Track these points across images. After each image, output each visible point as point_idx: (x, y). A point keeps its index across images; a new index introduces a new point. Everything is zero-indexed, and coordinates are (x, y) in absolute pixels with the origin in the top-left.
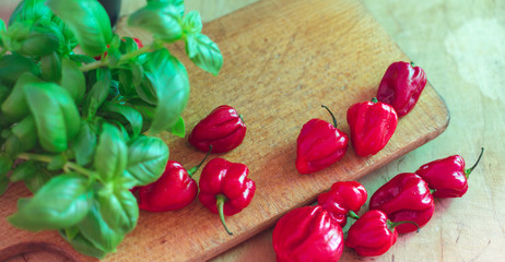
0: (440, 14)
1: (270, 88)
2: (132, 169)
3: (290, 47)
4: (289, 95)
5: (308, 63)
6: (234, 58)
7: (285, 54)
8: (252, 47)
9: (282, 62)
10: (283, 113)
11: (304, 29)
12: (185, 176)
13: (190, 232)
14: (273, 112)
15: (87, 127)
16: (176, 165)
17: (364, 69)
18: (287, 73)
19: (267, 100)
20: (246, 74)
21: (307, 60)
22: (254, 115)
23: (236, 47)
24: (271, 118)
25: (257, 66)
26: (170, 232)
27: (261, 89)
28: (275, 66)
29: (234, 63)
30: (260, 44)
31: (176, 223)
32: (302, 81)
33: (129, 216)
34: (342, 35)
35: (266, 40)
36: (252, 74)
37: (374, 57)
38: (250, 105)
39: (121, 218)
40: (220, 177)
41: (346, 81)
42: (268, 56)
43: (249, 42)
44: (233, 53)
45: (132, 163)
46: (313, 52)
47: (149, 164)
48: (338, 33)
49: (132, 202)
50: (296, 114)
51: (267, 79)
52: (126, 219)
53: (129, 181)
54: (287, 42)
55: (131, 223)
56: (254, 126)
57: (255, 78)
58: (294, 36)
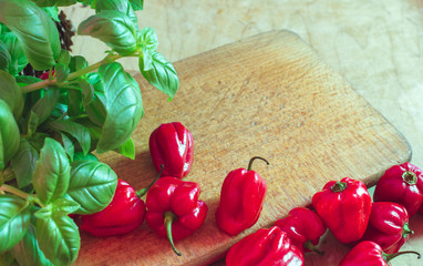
0: (392, 77)
1: (224, 124)
2: (75, 194)
3: (244, 89)
4: (243, 131)
5: (263, 103)
6: (187, 97)
7: (239, 95)
8: (206, 88)
9: (236, 101)
10: (236, 147)
11: (258, 73)
12: (132, 195)
13: (134, 258)
14: (226, 145)
15: (27, 144)
16: (123, 184)
17: (320, 108)
18: (241, 111)
19: (220, 135)
20: (199, 111)
21: (262, 100)
22: (207, 148)
23: (189, 88)
24: (225, 151)
25: (211, 104)
26: (112, 257)
27: (214, 126)
28: (229, 105)
29: (187, 102)
30: (214, 85)
31: (120, 248)
32: (257, 118)
33: (69, 245)
34: (296, 79)
35: (220, 83)
36: (205, 111)
37: (331, 98)
38: (203, 139)
39: (60, 246)
40: (169, 192)
41: (302, 118)
42: (222, 96)
43: (202, 84)
44: (185, 92)
45: (75, 187)
46: (268, 94)
47: (95, 189)
48: (293, 78)
49: (73, 229)
50: (251, 147)
51: (221, 116)
52: (65, 247)
53: (71, 205)
54: (241, 84)
55: (71, 253)
56: (206, 158)
57: (208, 115)
58: (248, 79)
